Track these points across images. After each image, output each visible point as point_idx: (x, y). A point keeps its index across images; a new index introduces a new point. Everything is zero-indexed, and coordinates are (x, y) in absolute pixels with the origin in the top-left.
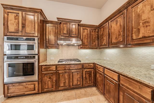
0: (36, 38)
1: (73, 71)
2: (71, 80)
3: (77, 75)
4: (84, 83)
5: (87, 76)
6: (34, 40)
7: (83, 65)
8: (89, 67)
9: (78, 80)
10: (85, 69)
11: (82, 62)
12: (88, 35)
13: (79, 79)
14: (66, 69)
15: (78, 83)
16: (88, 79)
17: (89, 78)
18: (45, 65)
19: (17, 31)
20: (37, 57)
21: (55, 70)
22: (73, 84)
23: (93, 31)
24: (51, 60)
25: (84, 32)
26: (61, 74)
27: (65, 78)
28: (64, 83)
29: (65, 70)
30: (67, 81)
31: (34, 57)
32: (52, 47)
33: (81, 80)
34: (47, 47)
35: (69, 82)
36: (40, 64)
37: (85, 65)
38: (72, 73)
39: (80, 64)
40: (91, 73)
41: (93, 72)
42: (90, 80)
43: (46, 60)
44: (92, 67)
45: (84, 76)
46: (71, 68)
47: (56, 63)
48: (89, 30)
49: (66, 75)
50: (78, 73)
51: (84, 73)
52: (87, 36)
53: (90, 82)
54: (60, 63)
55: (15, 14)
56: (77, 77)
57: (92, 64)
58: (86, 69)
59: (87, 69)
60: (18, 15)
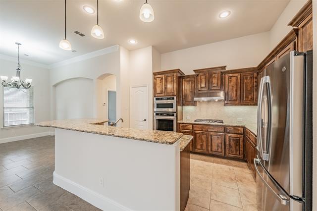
0: (175, 97)
1: (211, 133)
2: (209, 144)
3: (218, 140)
4: (227, 151)
5: (232, 143)
6: (173, 99)
7: (225, 128)
8: (236, 132)
9: (218, 146)
10: (228, 133)
11: (224, 124)
12: (237, 85)
13: (220, 145)
14: (204, 130)
15: (218, 149)
16: (234, 148)
17: (236, 147)
18: (182, 123)
19: (162, 92)
20: (175, 114)
21: (191, 129)
22: (211, 149)
23: (247, 78)
24: (188, 117)
25: (231, 81)
26: (198, 135)
27: (202, 140)
28: (202, 146)
29: (202, 130)
30: (204, 144)
31: (173, 115)
32: (188, 105)
33: (223, 146)
34: (183, 105)
35: (207, 146)
36: (178, 122)
37: (228, 128)
38: (211, 135)
39: (221, 126)
40: (239, 140)
41: (241, 139)
42: (236, 150)
43: (182, 119)
44: (239, 132)
45: (228, 143)
46: (209, 130)
47: (193, 122)
48: (239, 77)
49: (204, 137)
50: (218, 137)
51: (227, 138)
52: (237, 87)
53: (238, 153)
54: (196, 123)
55: (160, 79)
56: (216, 141)
57: (240, 129)
58: (230, 133)
59: (233, 133)
60: (162, 79)
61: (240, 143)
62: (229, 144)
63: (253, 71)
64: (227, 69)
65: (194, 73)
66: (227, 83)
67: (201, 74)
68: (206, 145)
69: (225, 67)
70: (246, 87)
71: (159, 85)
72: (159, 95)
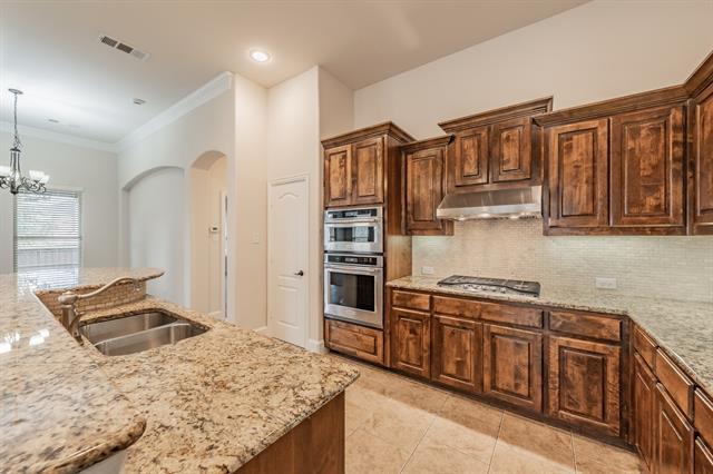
1: (495, 329)
2: (487, 364)
3: (516, 353)
4: (554, 398)
5: (574, 372)
7: (545, 314)
8: (589, 331)
9: (517, 375)
10: (558, 332)
11: (540, 300)
12: (594, 160)
13: (525, 372)
14: (467, 314)
15: (517, 386)
16: (579, 391)
17: (587, 390)
18: (401, 289)
20: (380, 260)
21: (427, 308)
22: (493, 381)
24: (425, 276)
25: (570, 148)
26: (448, 330)
27: (460, 346)
28: (460, 365)
29: (461, 316)
30: (470, 361)
31: (374, 262)
32: (423, 231)
33: (537, 380)
34: (409, 232)
35: (478, 369)
36: (388, 283)
37: (558, 315)
38: (493, 335)
39: (528, 305)
40: (604, 362)
41: (612, 362)
42: (590, 400)
43: (407, 272)
44: (604, 333)
45: (554, 367)
46: (485, 316)
47: (434, 287)
48: (602, 131)
49: (467, 339)
50: (519, 342)
51: (554, 351)
52: (594, 168)
53: (597, 411)
54: (445, 289)
55: (340, 156)
56: (512, 362)
57: (605, 321)
58: (566, 335)
59: (574, 336)
60: (345, 157)
61: (604, 374)
62: (562, 374)
63: (666, 102)
64: (557, 107)
65: (442, 133)
66: (554, 157)
67: (462, 134)
68: (476, 367)
69: (550, 100)
70: (635, 166)
71: (336, 175)
72: (337, 203)
